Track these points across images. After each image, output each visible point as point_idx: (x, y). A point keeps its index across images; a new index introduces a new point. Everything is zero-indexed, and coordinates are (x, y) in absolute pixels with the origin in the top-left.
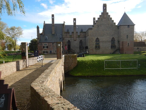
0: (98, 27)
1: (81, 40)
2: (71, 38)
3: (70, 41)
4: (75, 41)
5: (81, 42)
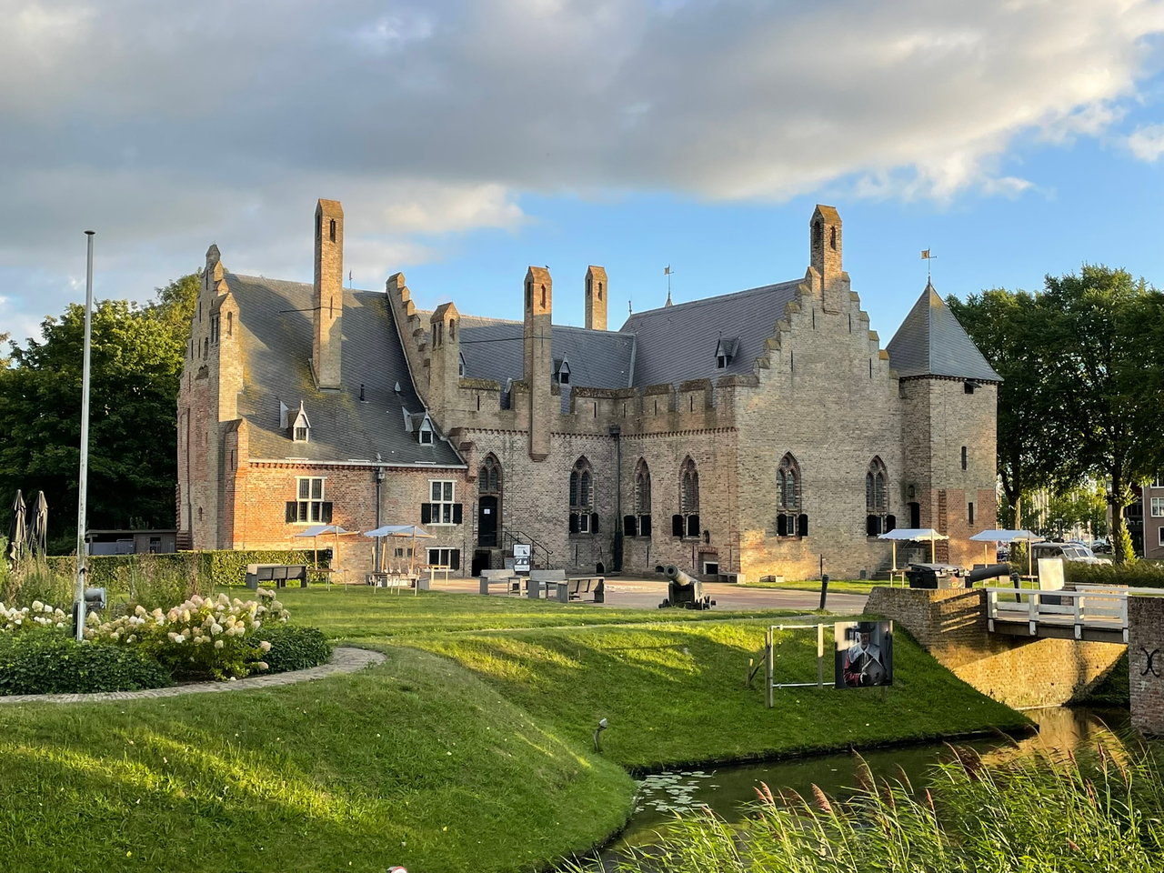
0: (794, 372)
1: (582, 462)
2: (504, 443)
3: (501, 461)
4: (540, 465)
5: (581, 472)
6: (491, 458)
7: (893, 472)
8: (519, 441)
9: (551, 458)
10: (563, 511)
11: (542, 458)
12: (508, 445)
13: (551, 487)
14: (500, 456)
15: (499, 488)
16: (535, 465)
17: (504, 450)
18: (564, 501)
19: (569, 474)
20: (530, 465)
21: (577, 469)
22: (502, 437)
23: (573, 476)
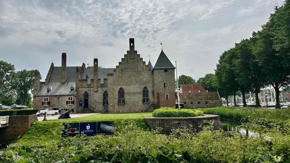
0: (122, 71)
2: (89, 89)
3: (88, 93)
6: (86, 92)
7: (150, 90)
8: (92, 89)
9: (99, 92)
10: (101, 101)
11: (97, 92)
12: (89, 90)
13: (99, 97)
14: (88, 92)
15: (88, 97)
17: (89, 91)
18: (102, 99)
19: (103, 94)
20: (94, 93)
21: (105, 93)
22: (88, 88)
23: (104, 95)
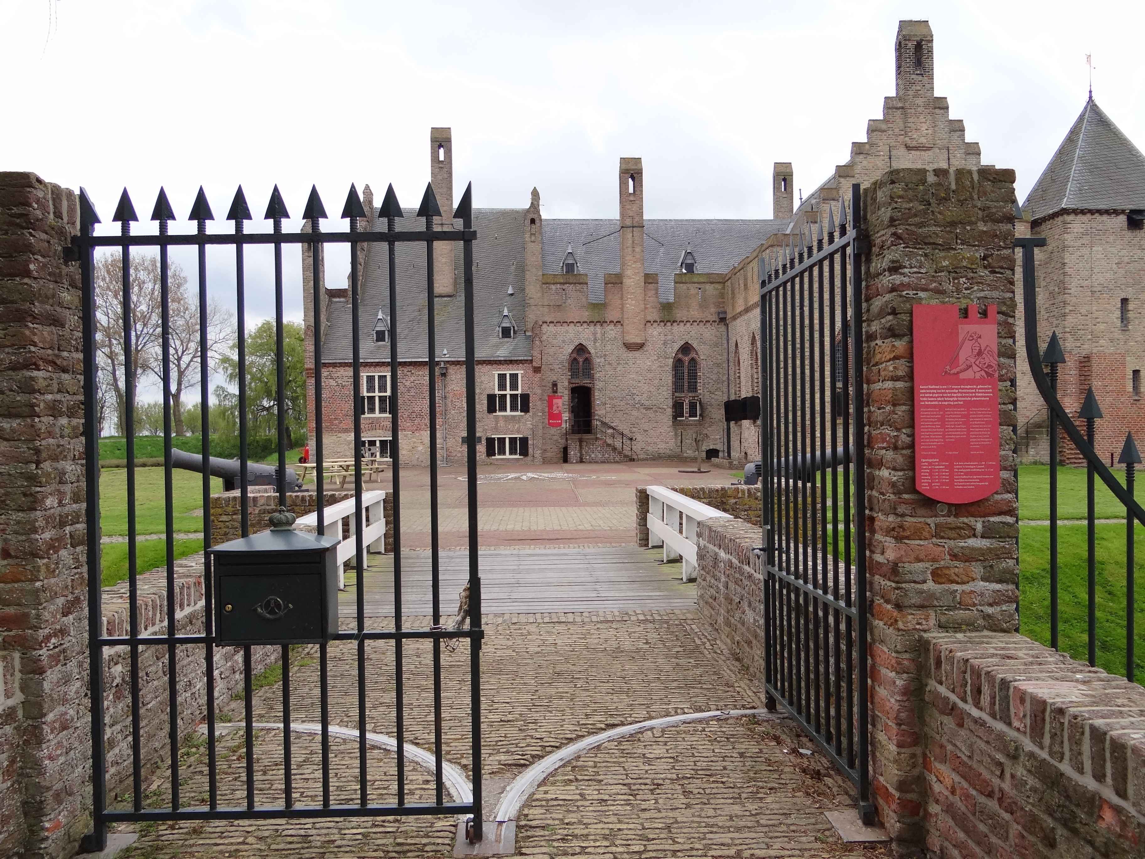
1: (686, 348)
4: (637, 354)
5: (686, 359)
6: (581, 349)
8: (612, 331)
9: (649, 347)
10: (664, 398)
12: (599, 336)
13: (650, 376)
14: (590, 347)
15: (591, 377)
16: (631, 354)
17: (595, 340)
18: (665, 388)
19: (671, 361)
20: (625, 354)
21: (680, 356)
22: (592, 328)
23: (678, 364)
